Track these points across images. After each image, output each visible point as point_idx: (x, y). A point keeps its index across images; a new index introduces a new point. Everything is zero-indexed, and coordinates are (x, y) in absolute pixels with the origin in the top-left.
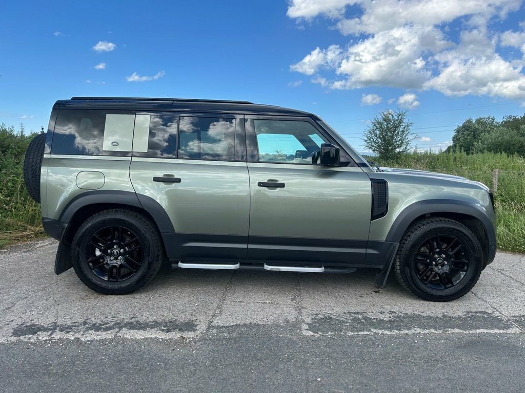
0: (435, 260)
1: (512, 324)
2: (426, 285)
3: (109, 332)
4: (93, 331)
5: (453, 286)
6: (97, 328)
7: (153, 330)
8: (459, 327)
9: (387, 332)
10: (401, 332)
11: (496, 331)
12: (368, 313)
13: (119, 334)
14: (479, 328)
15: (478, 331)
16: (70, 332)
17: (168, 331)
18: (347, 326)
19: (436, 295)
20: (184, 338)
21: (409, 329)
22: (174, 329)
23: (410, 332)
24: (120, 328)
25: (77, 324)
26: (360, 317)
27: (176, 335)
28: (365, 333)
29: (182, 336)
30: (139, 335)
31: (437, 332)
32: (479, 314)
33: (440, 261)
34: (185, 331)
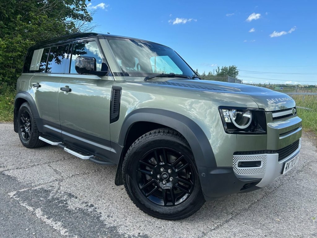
0: (160, 173)
2: (146, 197)
5: (174, 205)
19: (153, 210)
33: (165, 176)
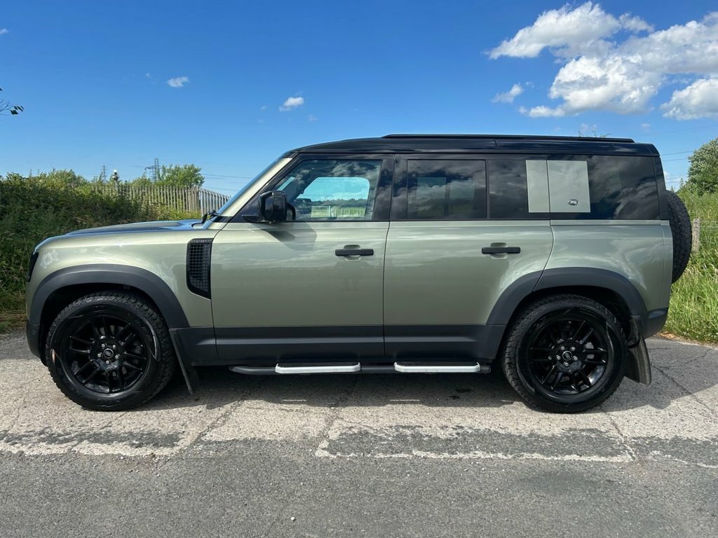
1: (625, 449)
3: (64, 445)
4: (44, 444)
6: (52, 439)
7: (120, 444)
8: (542, 451)
9: (433, 455)
10: (454, 456)
11: (595, 458)
12: (424, 428)
13: (75, 449)
14: (570, 453)
15: (567, 457)
16: (16, 443)
17: (140, 446)
18: (382, 445)
20: (154, 456)
21: (467, 452)
22: (148, 444)
23: (466, 456)
24: (81, 441)
25: (32, 433)
26: (408, 432)
27: (145, 452)
28: (402, 455)
29: (152, 454)
30: (98, 449)
31: (505, 458)
32: (584, 434)
34: (161, 446)
